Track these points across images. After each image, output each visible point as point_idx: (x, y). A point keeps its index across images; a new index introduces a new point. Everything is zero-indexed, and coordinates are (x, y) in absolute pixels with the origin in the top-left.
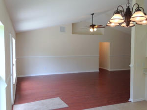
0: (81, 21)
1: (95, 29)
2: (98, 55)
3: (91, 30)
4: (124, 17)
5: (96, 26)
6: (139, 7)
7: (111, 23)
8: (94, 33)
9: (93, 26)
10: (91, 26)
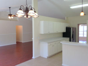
0: (2, 11)
1: (12, 17)
2: (16, 34)
3: (10, 17)
4: (25, 13)
5: (13, 15)
6: (32, 8)
7: (17, 15)
8: (11, 20)
9: (10, 15)
10: (9, 15)
